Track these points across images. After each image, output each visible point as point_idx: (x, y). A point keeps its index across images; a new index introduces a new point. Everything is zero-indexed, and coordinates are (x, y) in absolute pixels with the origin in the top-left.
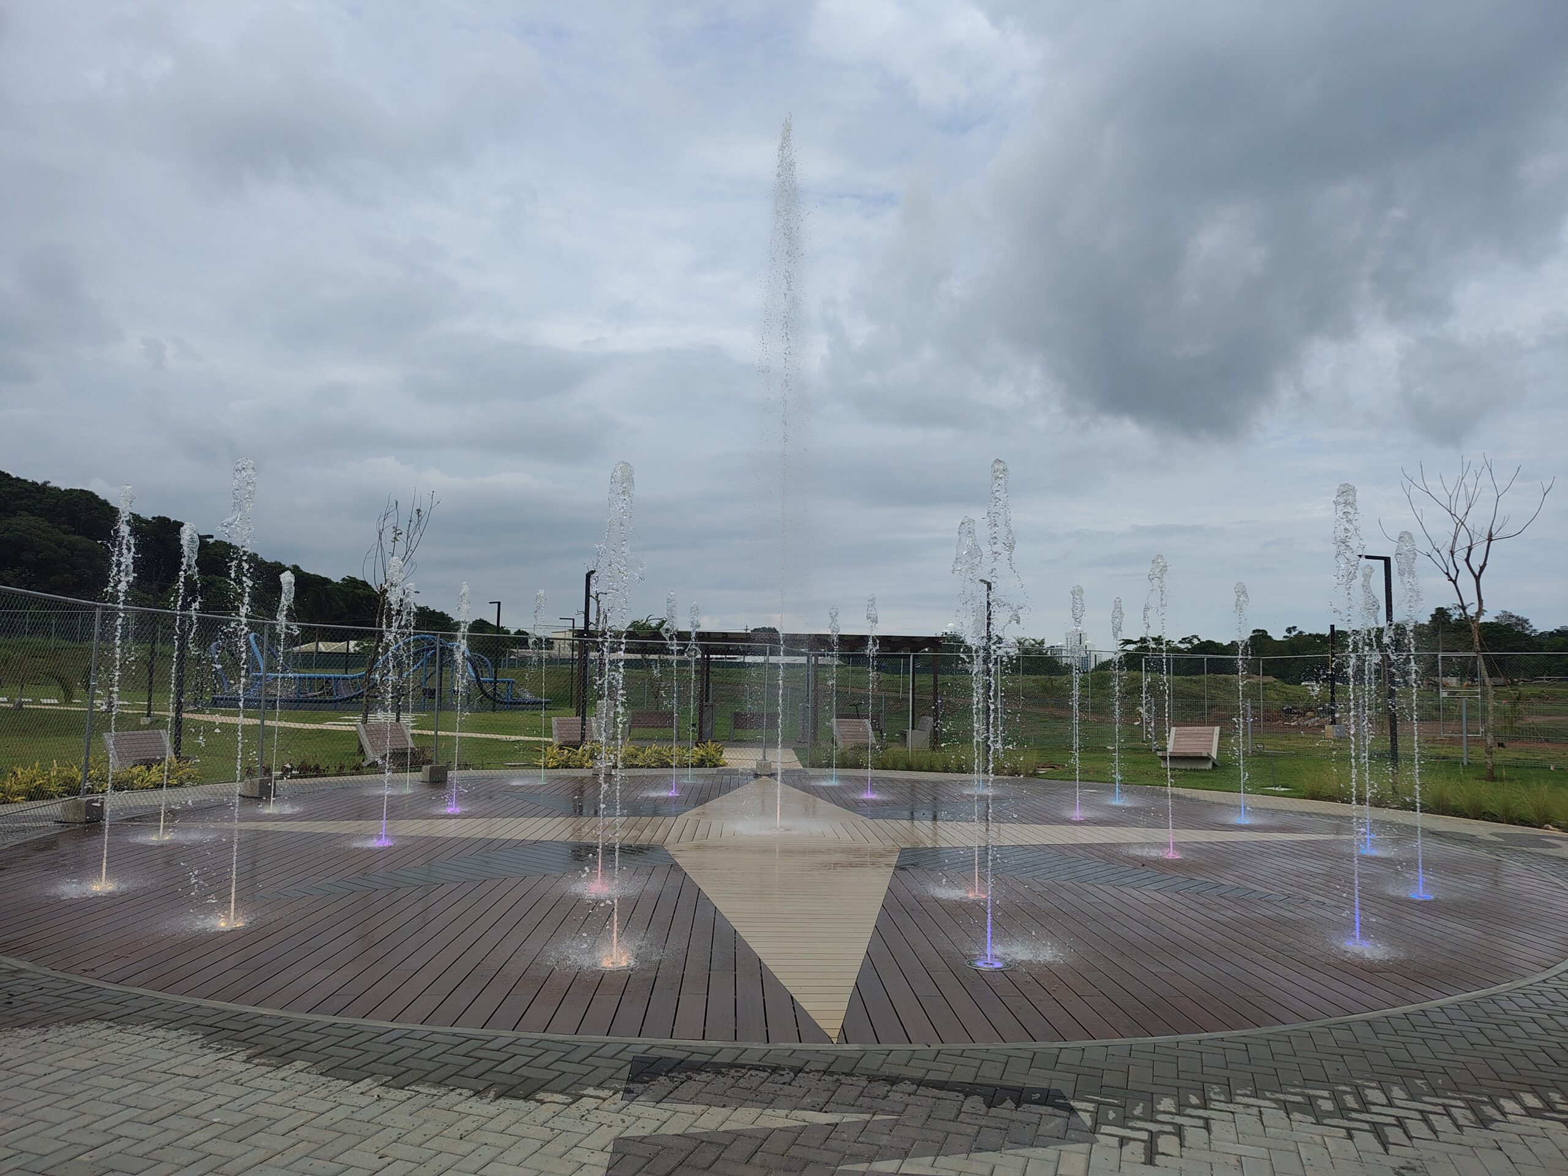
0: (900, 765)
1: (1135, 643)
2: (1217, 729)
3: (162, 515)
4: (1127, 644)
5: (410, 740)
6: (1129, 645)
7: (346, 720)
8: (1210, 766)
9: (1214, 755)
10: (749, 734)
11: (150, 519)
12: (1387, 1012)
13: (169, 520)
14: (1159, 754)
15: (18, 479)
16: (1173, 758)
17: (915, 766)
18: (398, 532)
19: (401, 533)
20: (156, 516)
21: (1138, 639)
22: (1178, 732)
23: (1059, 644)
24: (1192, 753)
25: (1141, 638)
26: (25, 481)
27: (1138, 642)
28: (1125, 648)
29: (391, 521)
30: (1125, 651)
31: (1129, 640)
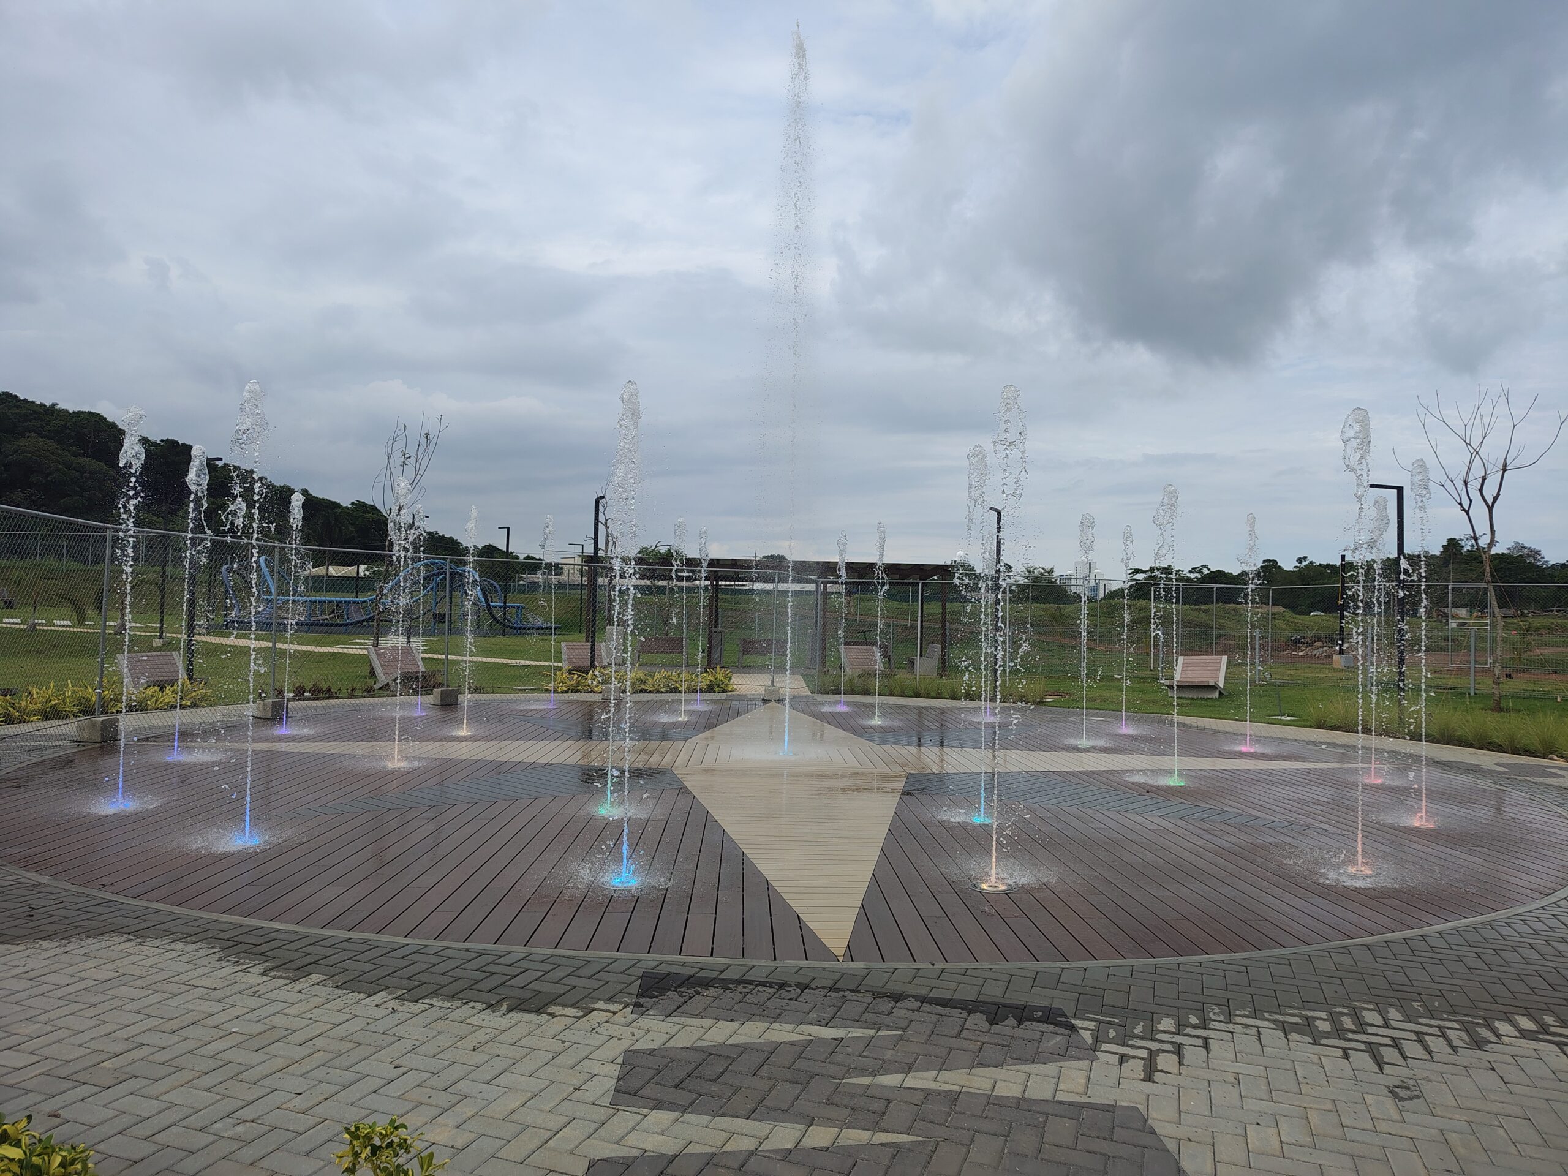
0: (909, 692)
1: (1144, 572)
2: (1225, 658)
3: (170, 438)
4: (1137, 573)
5: (420, 663)
8: (1217, 695)
9: (1221, 684)
10: (757, 660)
11: (158, 442)
12: (1387, 937)
13: (177, 443)
14: (1166, 682)
15: (25, 401)
16: (1180, 687)
17: (922, 692)
18: (407, 456)
19: (409, 457)
20: (165, 439)
21: (1148, 569)
22: (1185, 661)
23: (1069, 573)
24: (1199, 682)
25: (1151, 568)
26: (33, 402)
27: (1148, 571)
28: (1135, 577)
29: (399, 445)
30: (1135, 579)
31: (1139, 570)
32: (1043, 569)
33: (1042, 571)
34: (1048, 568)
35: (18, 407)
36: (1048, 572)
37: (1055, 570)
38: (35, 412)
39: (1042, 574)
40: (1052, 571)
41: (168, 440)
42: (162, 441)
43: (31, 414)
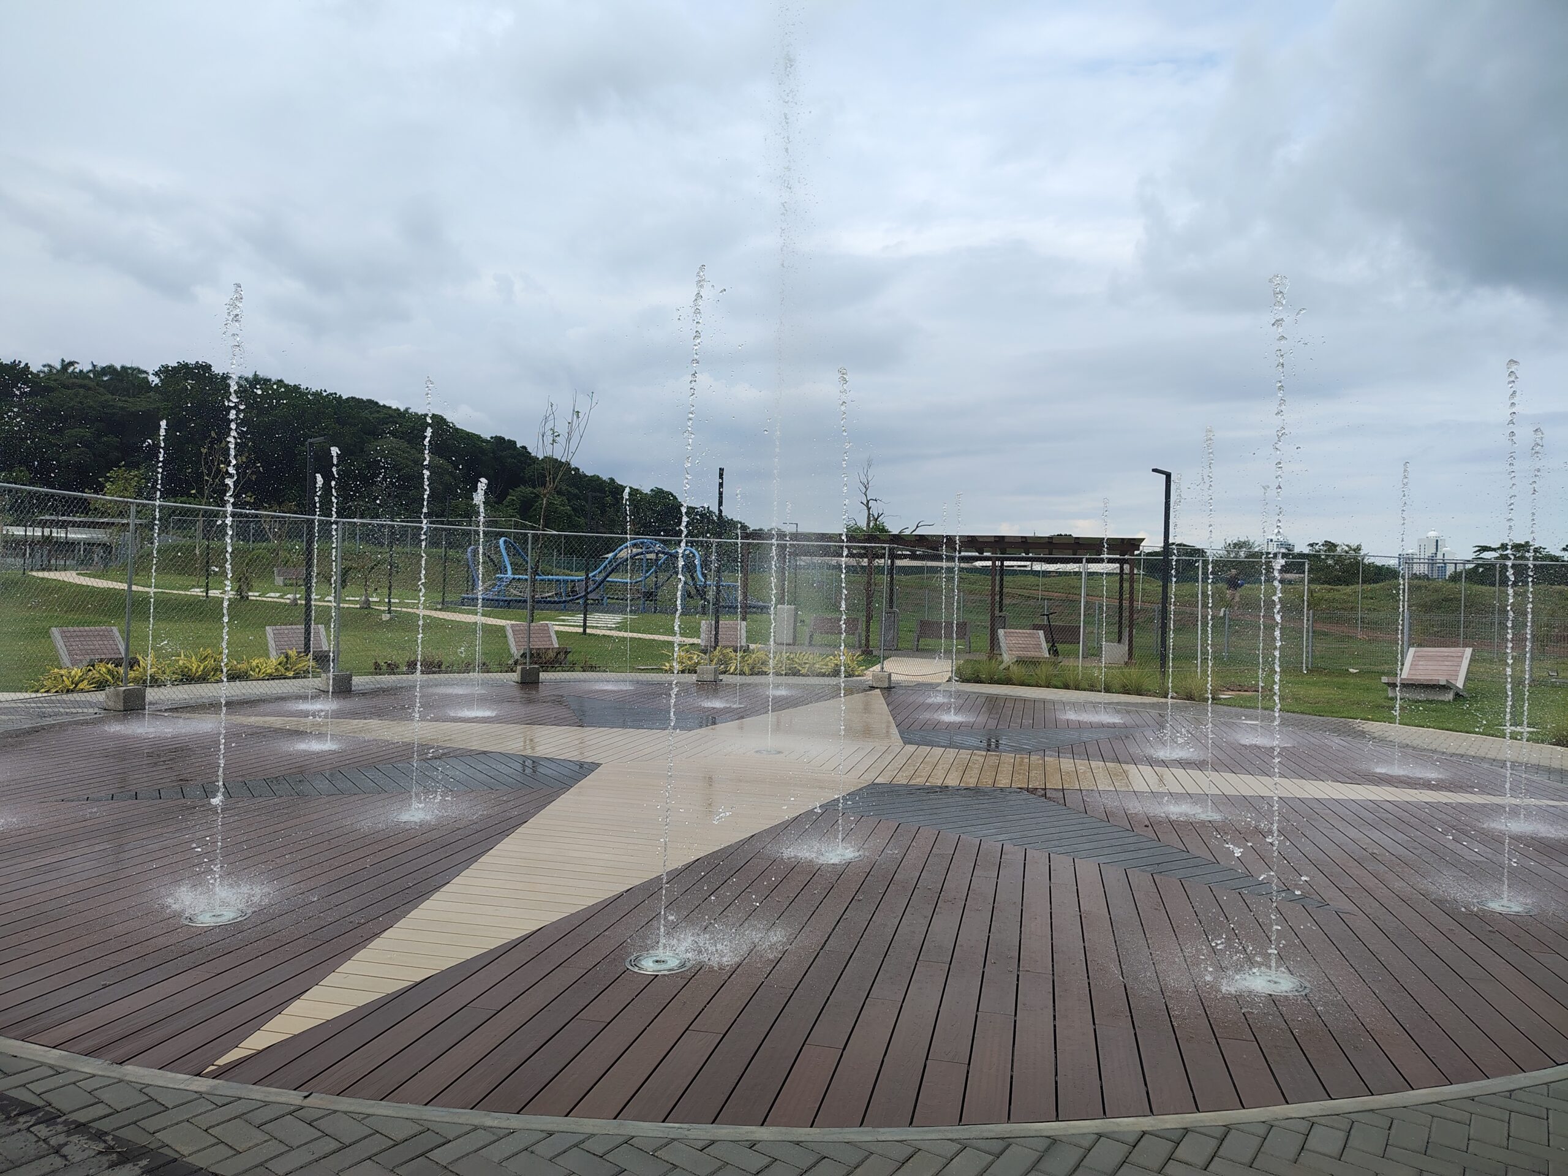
1: (1494, 550)
2: (1469, 651)
3: (498, 435)
4: (1484, 551)
5: (554, 637)
6: (1486, 553)
7: (563, 620)
8: (1450, 696)
11: (489, 439)
13: (504, 439)
14: (1384, 679)
18: (556, 434)
19: (559, 435)
20: (494, 436)
21: (1499, 546)
22: (1417, 654)
24: (1425, 680)
25: (1502, 545)
27: (1498, 548)
28: (1481, 556)
29: (550, 425)
30: (1482, 558)
31: (1486, 547)
32: (1347, 546)
33: (1347, 548)
34: (1354, 545)
35: (378, 412)
36: (1354, 550)
37: (1363, 548)
38: (391, 416)
39: (1347, 552)
40: (1358, 549)
41: (496, 437)
42: (492, 438)
43: (387, 418)
